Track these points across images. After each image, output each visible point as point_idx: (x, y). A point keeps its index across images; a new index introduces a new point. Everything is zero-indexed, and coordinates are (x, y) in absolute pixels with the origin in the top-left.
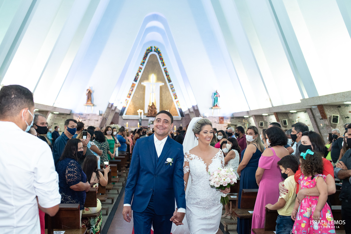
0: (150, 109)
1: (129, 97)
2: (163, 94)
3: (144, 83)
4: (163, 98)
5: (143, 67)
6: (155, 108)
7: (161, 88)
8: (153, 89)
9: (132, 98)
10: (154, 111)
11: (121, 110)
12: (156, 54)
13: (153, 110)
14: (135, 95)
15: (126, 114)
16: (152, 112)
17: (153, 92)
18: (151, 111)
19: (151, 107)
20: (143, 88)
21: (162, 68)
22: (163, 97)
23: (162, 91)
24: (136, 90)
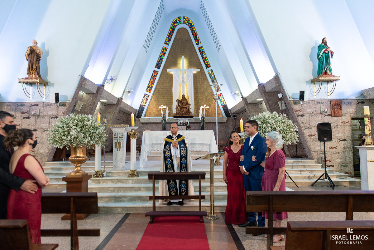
0: (180, 105)
1: (150, 91)
2: (199, 85)
3: (171, 71)
4: (199, 91)
5: (169, 48)
6: (188, 104)
7: (195, 76)
8: (183, 78)
9: (154, 92)
10: (186, 108)
11: (139, 110)
12: (188, 28)
13: (185, 106)
14: (158, 87)
15: (145, 116)
16: (182, 110)
17: (183, 82)
18: (182, 108)
19: (181, 101)
20: (170, 78)
21: (197, 48)
22: (199, 89)
23: (197, 80)
24: (159, 80)
